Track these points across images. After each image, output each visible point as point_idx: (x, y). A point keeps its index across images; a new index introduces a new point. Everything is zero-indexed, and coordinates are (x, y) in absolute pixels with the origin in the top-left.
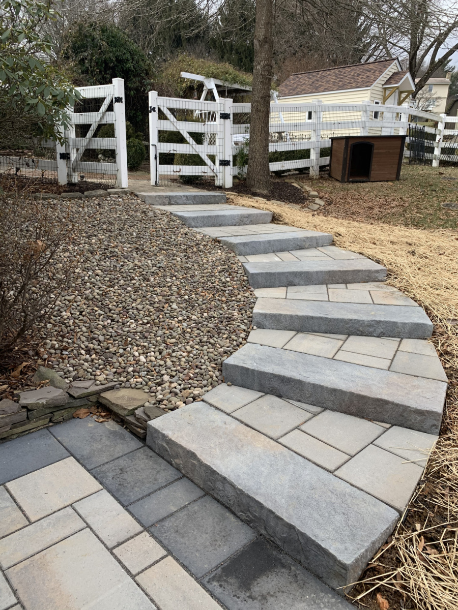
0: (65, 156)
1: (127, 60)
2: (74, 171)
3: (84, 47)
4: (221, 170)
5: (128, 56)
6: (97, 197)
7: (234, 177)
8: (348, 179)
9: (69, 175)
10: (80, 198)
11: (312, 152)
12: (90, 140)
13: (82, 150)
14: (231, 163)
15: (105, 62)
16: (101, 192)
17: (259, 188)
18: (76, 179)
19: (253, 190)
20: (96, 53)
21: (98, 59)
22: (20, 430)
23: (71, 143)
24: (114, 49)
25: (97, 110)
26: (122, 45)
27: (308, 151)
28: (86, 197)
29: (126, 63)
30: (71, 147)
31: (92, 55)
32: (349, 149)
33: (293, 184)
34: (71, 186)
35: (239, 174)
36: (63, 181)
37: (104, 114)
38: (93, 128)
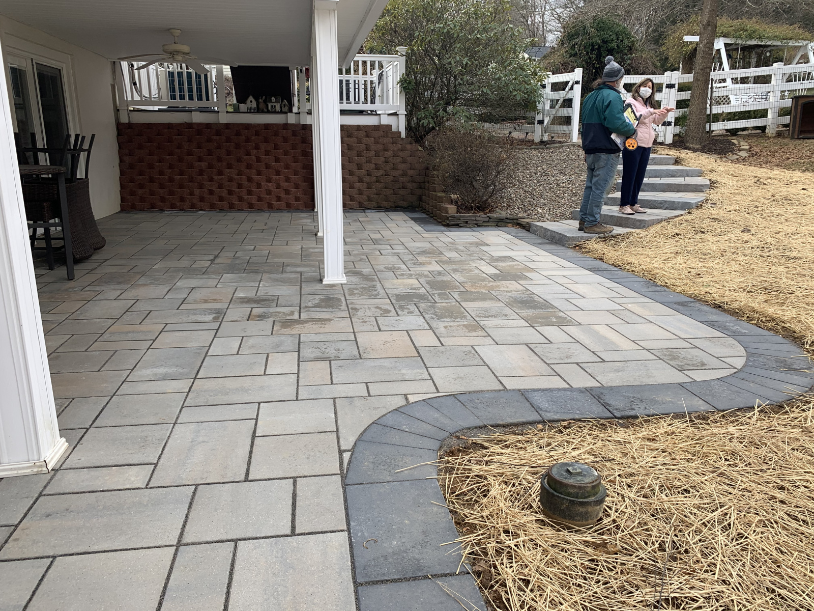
0: (541, 122)
1: (612, 40)
2: (545, 133)
3: (577, 34)
4: (663, 129)
5: (614, 37)
6: (554, 148)
7: (675, 135)
8: (798, 136)
9: (542, 135)
10: (543, 149)
11: (770, 111)
12: (557, 110)
13: (552, 117)
14: (673, 124)
15: (592, 45)
16: (557, 145)
17: (693, 143)
18: (546, 138)
19: (687, 145)
20: (586, 39)
21: (587, 43)
22: (485, 224)
23: (546, 113)
24: (602, 33)
25: (564, 89)
26: (609, 28)
27: (766, 111)
28: (547, 148)
29: (611, 43)
30: (545, 116)
31: (582, 40)
32: (799, 107)
33: (732, 141)
34: (542, 142)
35: (680, 132)
36: (537, 140)
37: (568, 92)
38: (560, 101)
